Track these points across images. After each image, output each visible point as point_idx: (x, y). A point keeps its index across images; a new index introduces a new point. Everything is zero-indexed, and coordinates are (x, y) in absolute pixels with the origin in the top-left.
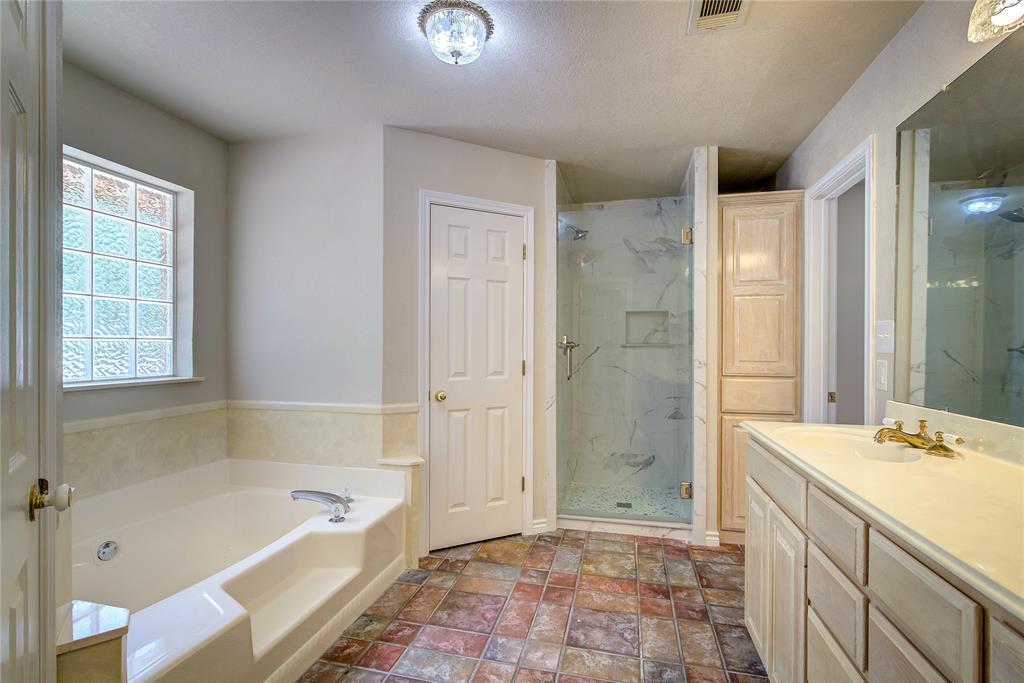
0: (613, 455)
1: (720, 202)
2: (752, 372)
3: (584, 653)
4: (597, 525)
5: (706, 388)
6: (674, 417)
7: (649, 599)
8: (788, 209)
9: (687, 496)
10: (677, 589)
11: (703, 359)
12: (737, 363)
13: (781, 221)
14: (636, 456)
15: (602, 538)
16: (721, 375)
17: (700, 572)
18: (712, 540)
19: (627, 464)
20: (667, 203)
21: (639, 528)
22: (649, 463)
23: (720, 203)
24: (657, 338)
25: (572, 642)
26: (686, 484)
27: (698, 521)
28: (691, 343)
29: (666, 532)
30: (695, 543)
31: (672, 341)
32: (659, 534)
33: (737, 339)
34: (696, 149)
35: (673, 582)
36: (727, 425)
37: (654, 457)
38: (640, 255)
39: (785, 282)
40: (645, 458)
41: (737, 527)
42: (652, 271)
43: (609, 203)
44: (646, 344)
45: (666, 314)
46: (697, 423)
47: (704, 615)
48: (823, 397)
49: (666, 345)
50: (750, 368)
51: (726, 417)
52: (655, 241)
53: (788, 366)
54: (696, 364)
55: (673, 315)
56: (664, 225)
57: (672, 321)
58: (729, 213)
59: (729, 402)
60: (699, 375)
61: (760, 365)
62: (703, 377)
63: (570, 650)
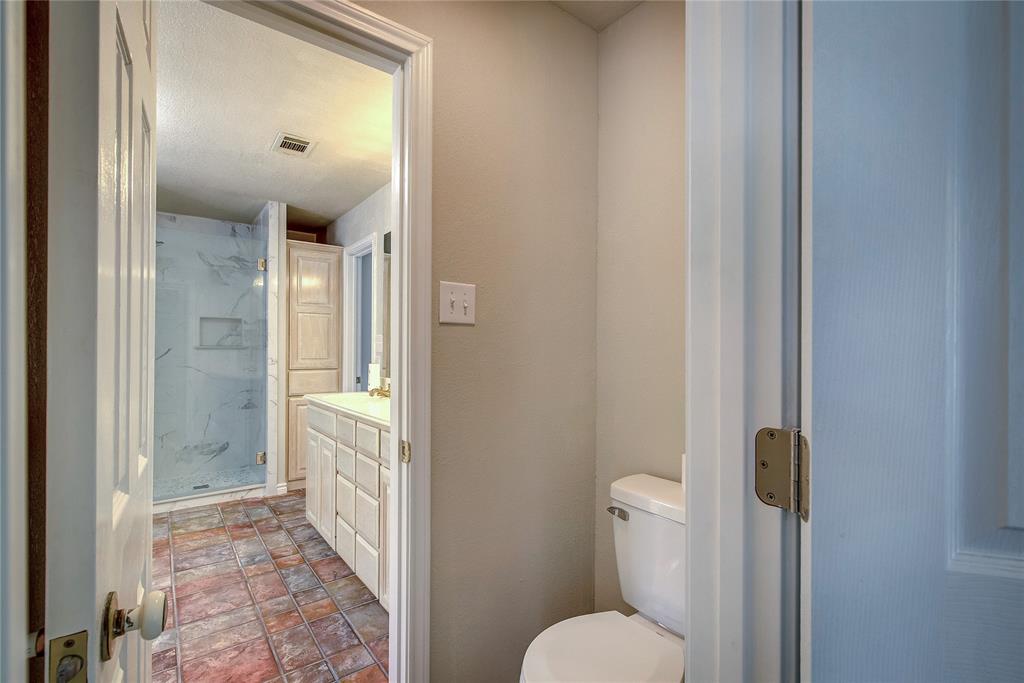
0: (185, 447)
1: (288, 244)
2: (310, 366)
3: (192, 571)
4: (179, 504)
5: (277, 379)
6: (246, 407)
7: (237, 533)
8: (333, 258)
9: (261, 463)
10: (256, 522)
11: (275, 358)
12: (300, 361)
13: (329, 265)
14: (210, 445)
15: (187, 512)
16: (288, 369)
17: (275, 510)
18: (282, 489)
19: (202, 453)
20: (241, 228)
21: (220, 497)
22: (224, 448)
23: (288, 246)
24: (229, 341)
25: (177, 570)
26: (261, 454)
27: (271, 478)
28: (265, 346)
29: (243, 494)
30: (268, 495)
31: (245, 344)
32: (238, 497)
33: (300, 344)
34: (270, 202)
35: (254, 519)
36: (293, 406)
37: (228, 444)
38: (215, 268)
39: (332, 306)
40: (221, 445)
41: (299, 476)
42: (226, 284)
43: (183, 217)
44: (219, 346)
45: (239, 321)
46: (270, 404)
47: (280, 527)
48: (354, 380)
49: (239, 348)
50: (309, 363)
51: (292, 399)
52: (230, 258)
53: (333, 362)
54: (269, 361)
55: (245, 322)
56: (237, 244)
57: (245, 327)
58: (295, 254)
59: (294, 389)
60: (272, 370)
61: (315, 361)
62: (274, 371)
63: (178, 574)
